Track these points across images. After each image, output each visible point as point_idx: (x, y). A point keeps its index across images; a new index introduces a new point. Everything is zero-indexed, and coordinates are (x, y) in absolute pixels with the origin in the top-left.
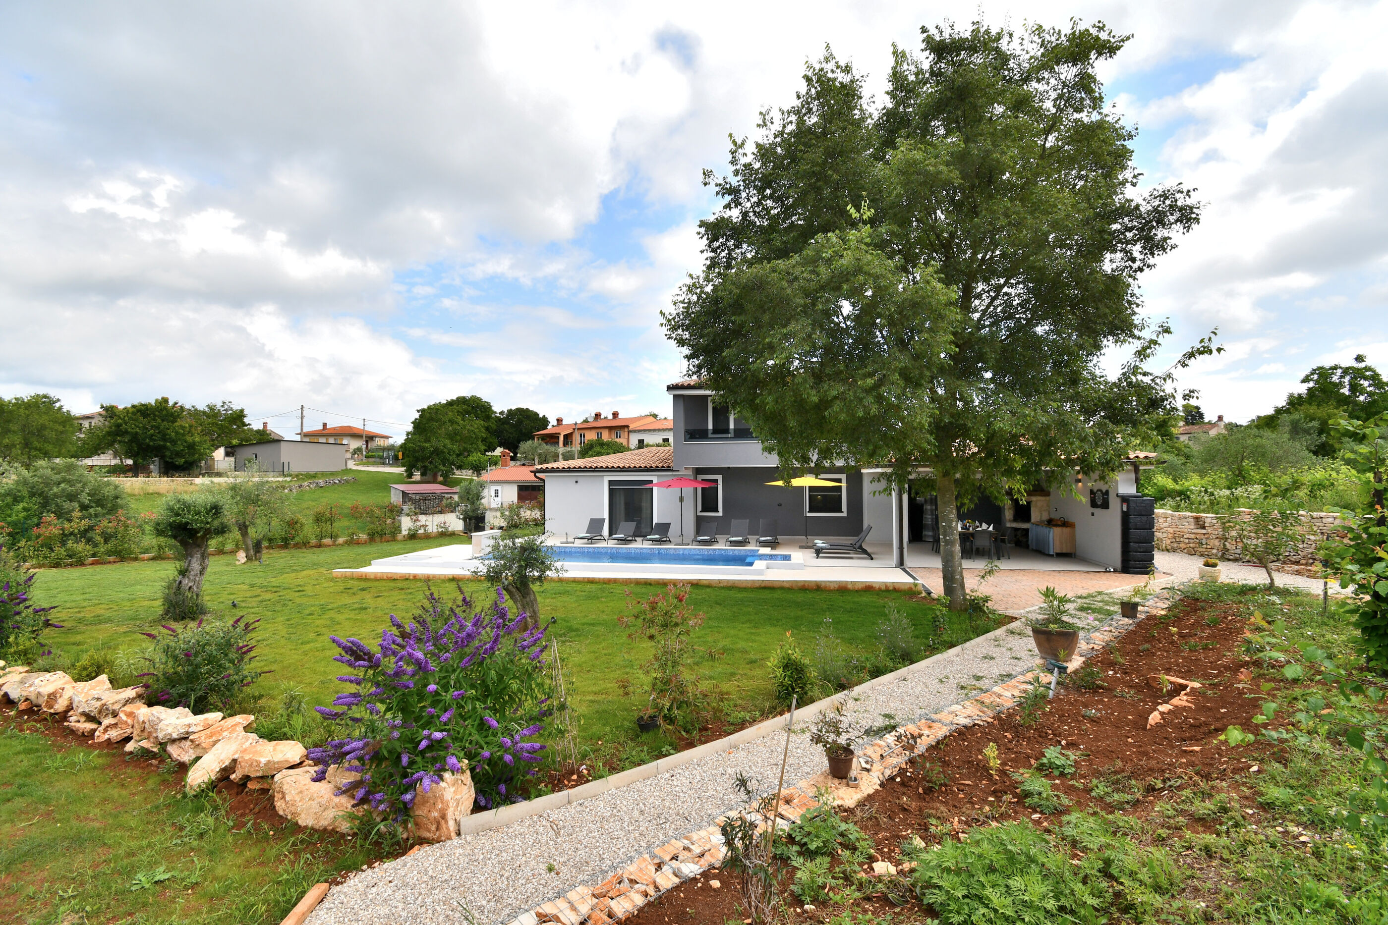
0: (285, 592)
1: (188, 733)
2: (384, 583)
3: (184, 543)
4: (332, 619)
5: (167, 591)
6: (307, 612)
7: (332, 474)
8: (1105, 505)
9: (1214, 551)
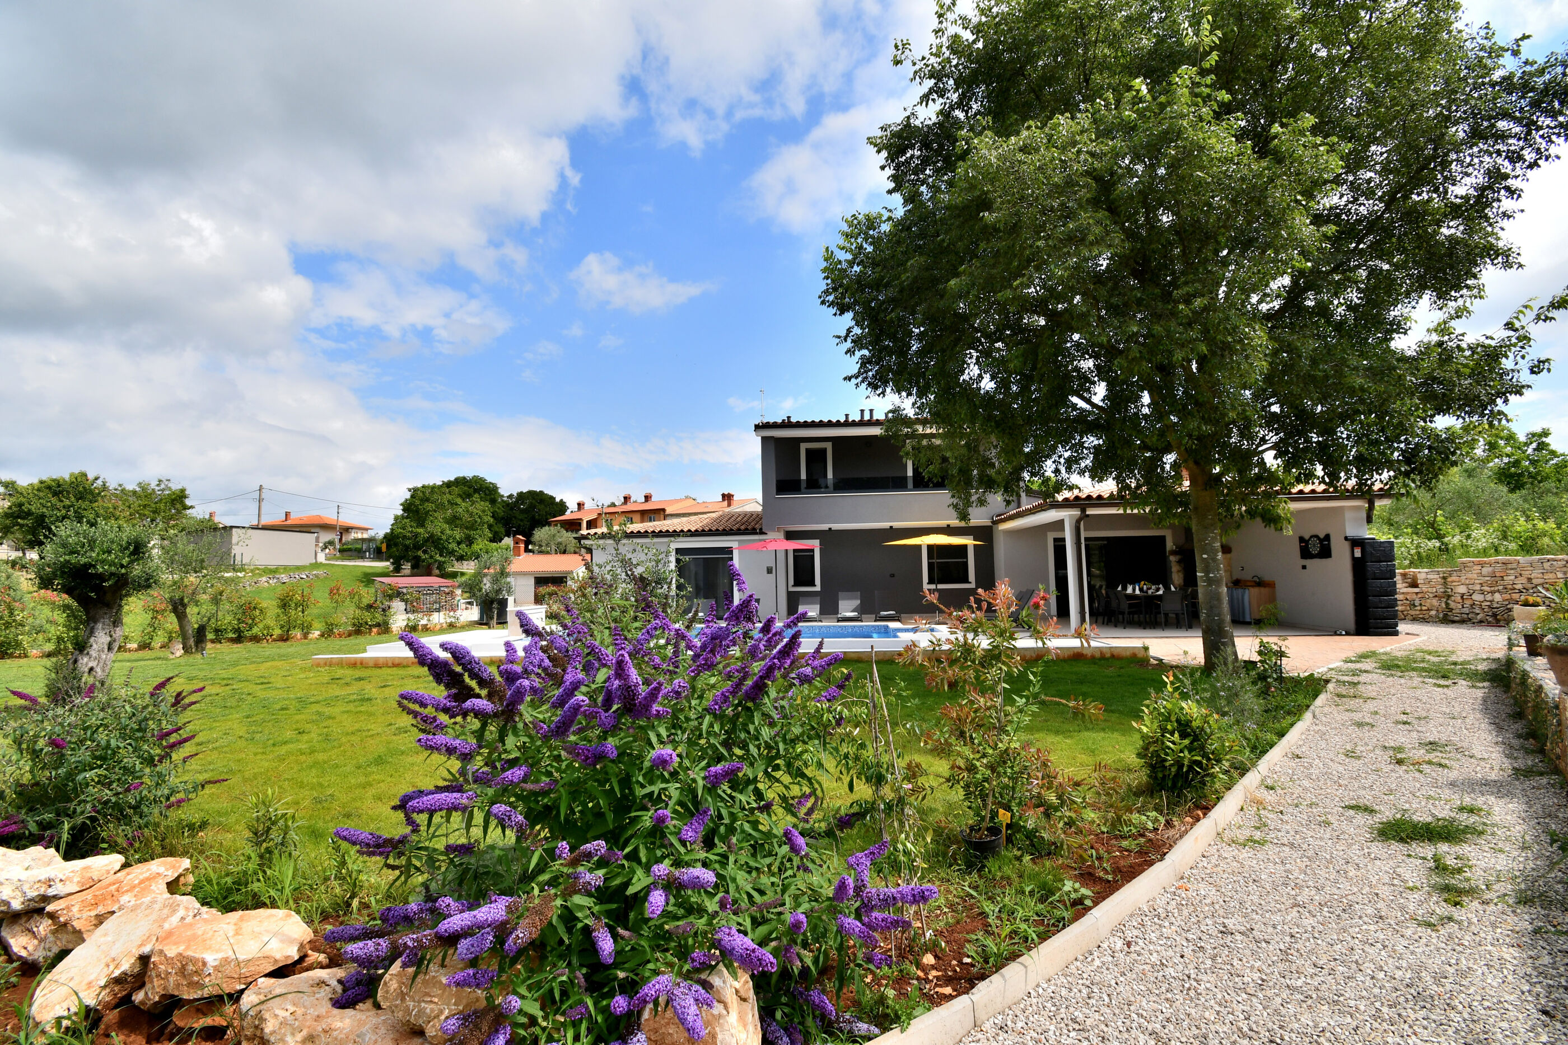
0: (241, 685)
1: (46, 899)
2: (389, 671)
3: (83, 601)
4: (318, 713)
5: (53, 675)
6: (278, 707)
7: (298, 568)
8: (1325, 552)
9: (1433, 613)
